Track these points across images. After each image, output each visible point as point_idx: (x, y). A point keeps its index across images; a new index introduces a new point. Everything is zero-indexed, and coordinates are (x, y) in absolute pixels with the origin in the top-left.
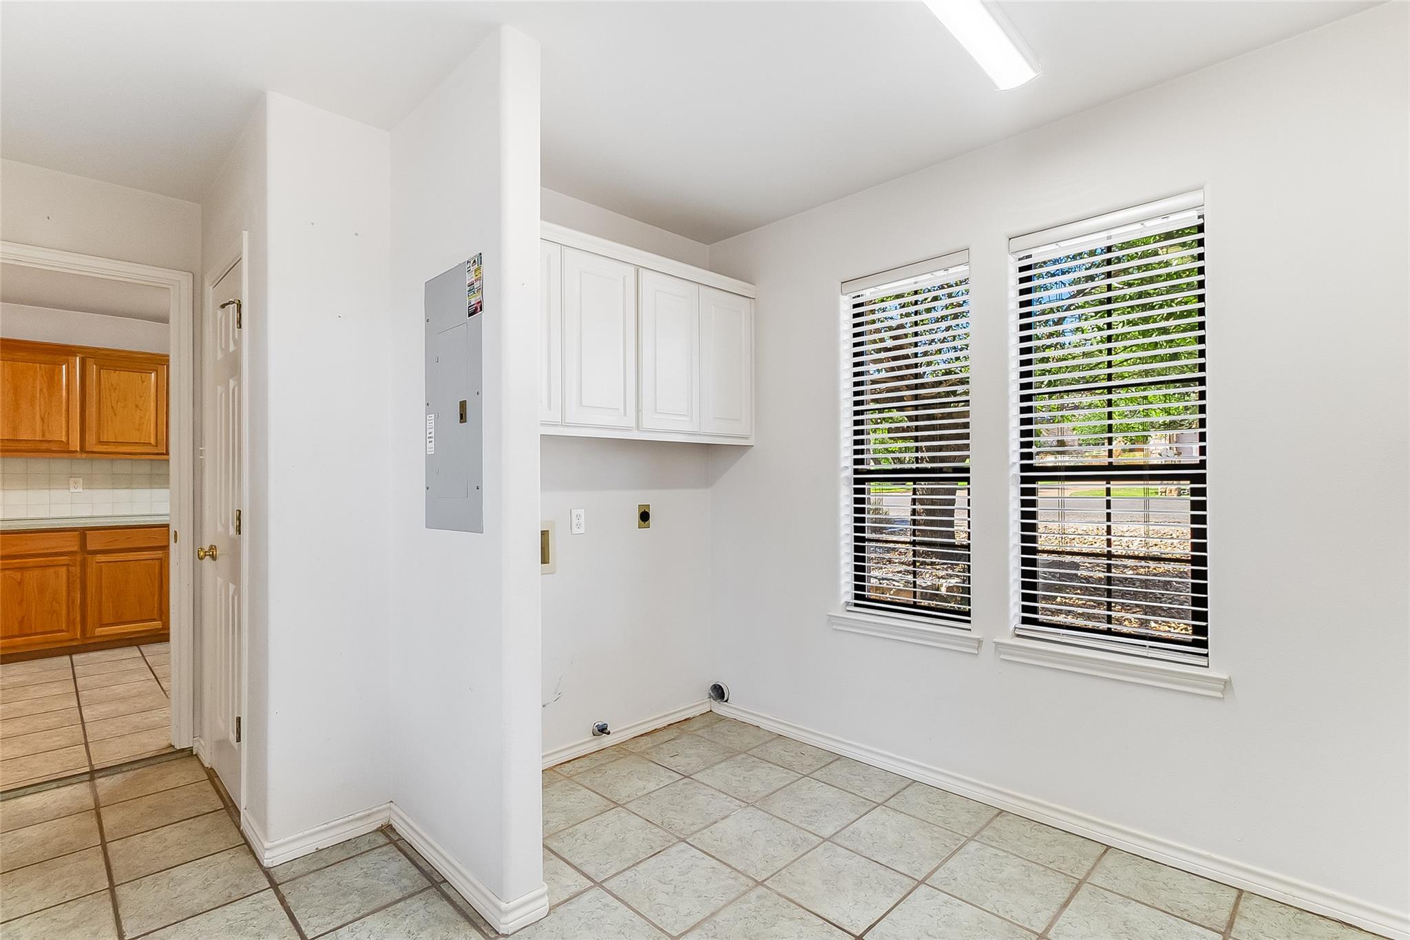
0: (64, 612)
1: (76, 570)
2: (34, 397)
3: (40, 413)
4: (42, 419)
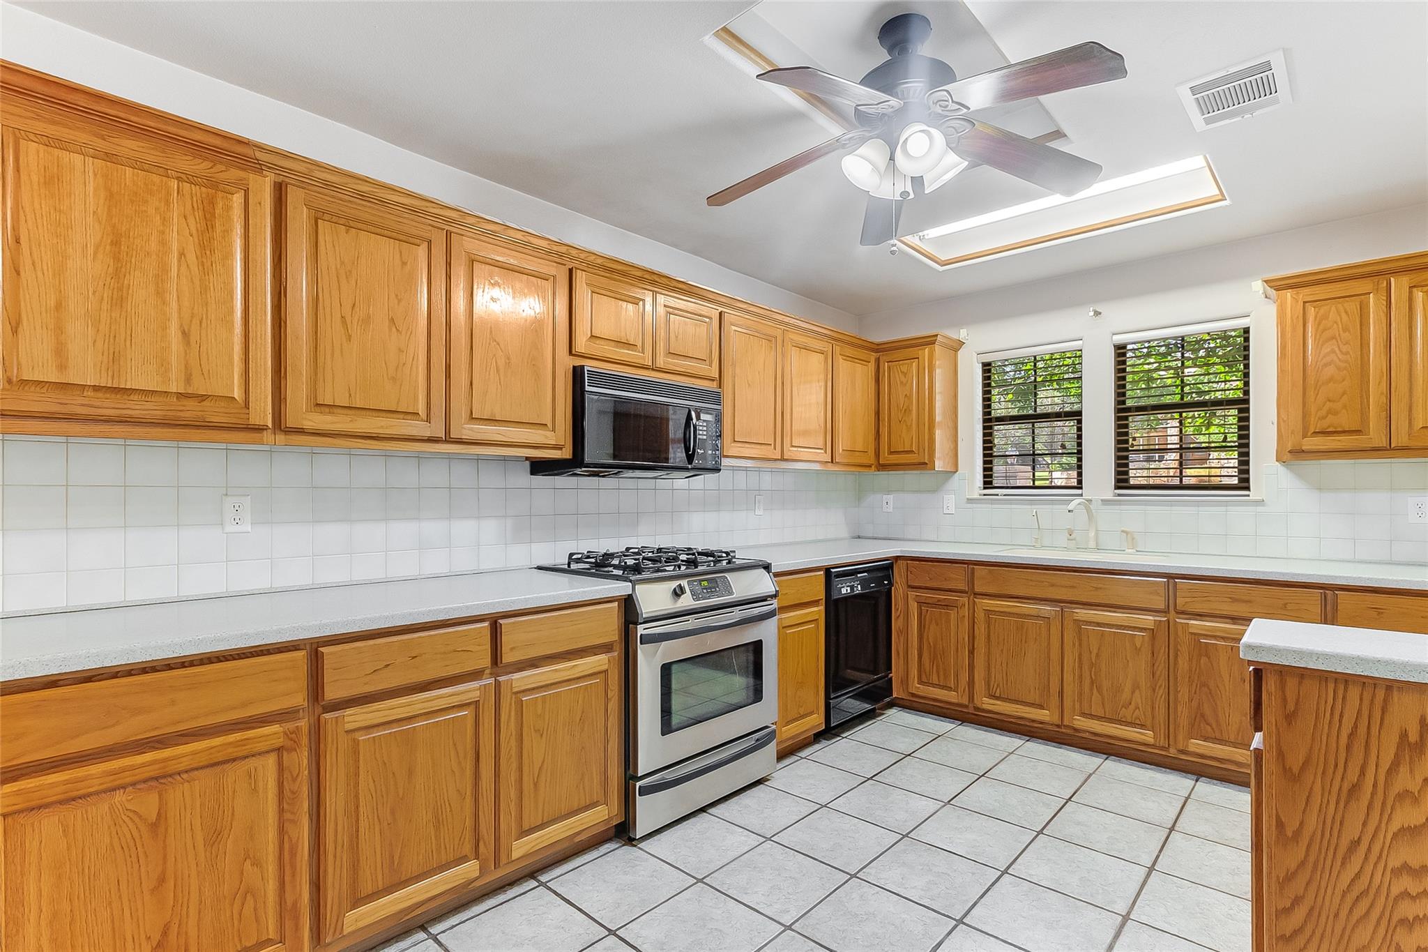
0: (272, 886)
1: (301, 760)
2: (164, 269)
3: (180, 318)
4: (185, 334)
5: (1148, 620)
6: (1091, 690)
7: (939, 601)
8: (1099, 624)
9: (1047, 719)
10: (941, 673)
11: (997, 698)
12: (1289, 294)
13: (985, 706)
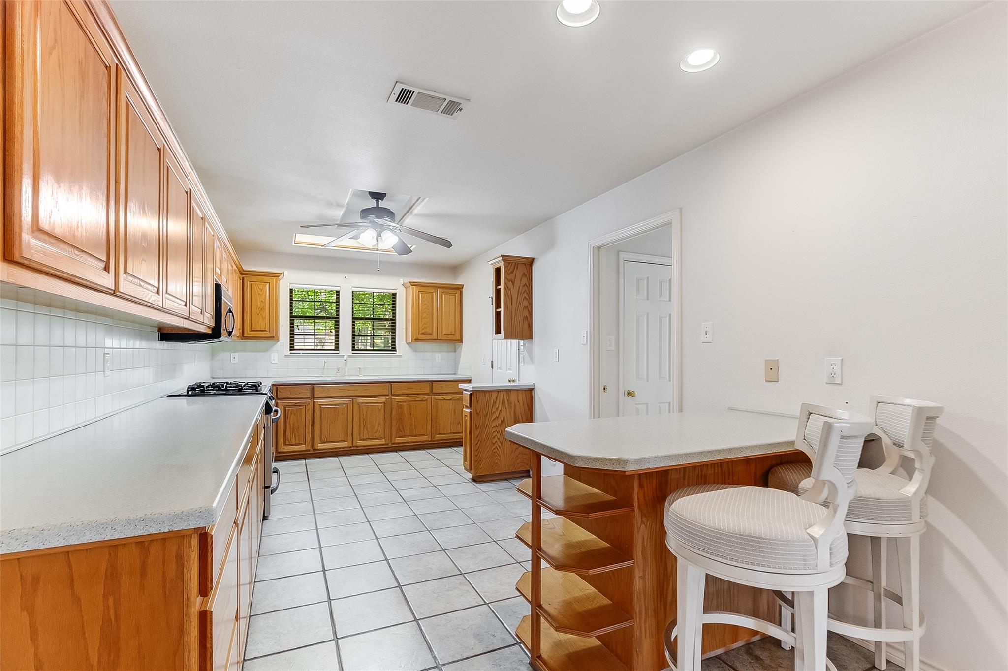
5: (383, 399)
6: (364, 429)
7: (296, 404)
8: (366, 403)
9: (346, 446)
10: (297, 437)
11: (325, 443)
12: (414, 288)
13: (319, 448)
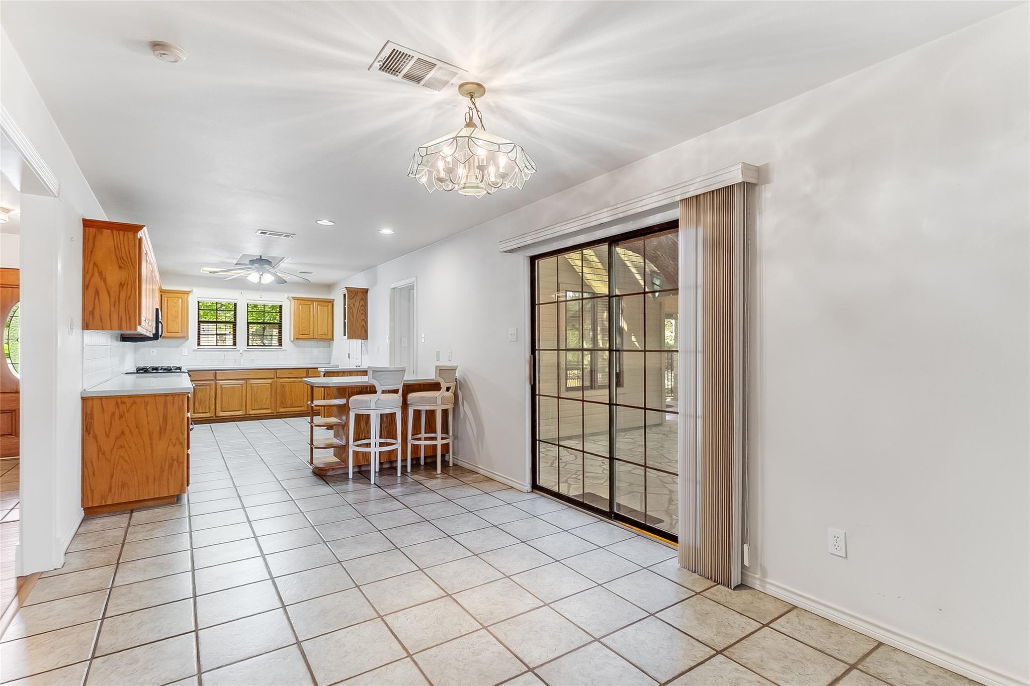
5: (270, 381)
6: (255, 402)
7: (203, 384)
8: (257, 384)
9: (241, 414)
10: (203, 408)
11: (225, 411)
12: (296, 301)
13: (220, 415)
